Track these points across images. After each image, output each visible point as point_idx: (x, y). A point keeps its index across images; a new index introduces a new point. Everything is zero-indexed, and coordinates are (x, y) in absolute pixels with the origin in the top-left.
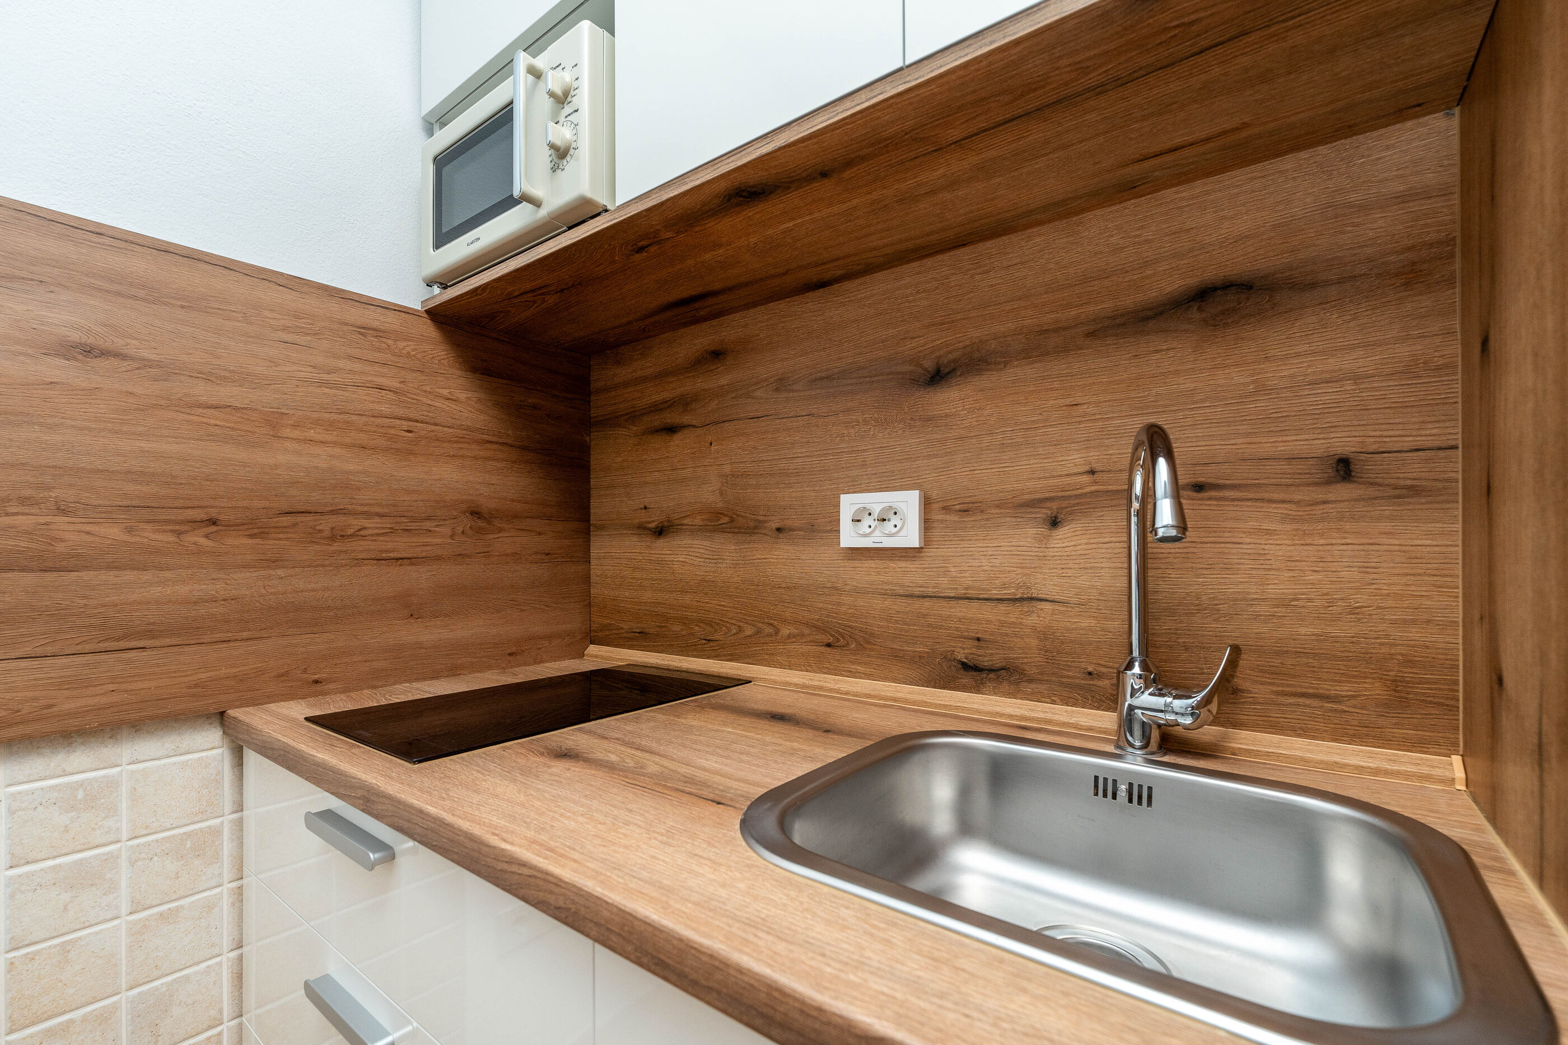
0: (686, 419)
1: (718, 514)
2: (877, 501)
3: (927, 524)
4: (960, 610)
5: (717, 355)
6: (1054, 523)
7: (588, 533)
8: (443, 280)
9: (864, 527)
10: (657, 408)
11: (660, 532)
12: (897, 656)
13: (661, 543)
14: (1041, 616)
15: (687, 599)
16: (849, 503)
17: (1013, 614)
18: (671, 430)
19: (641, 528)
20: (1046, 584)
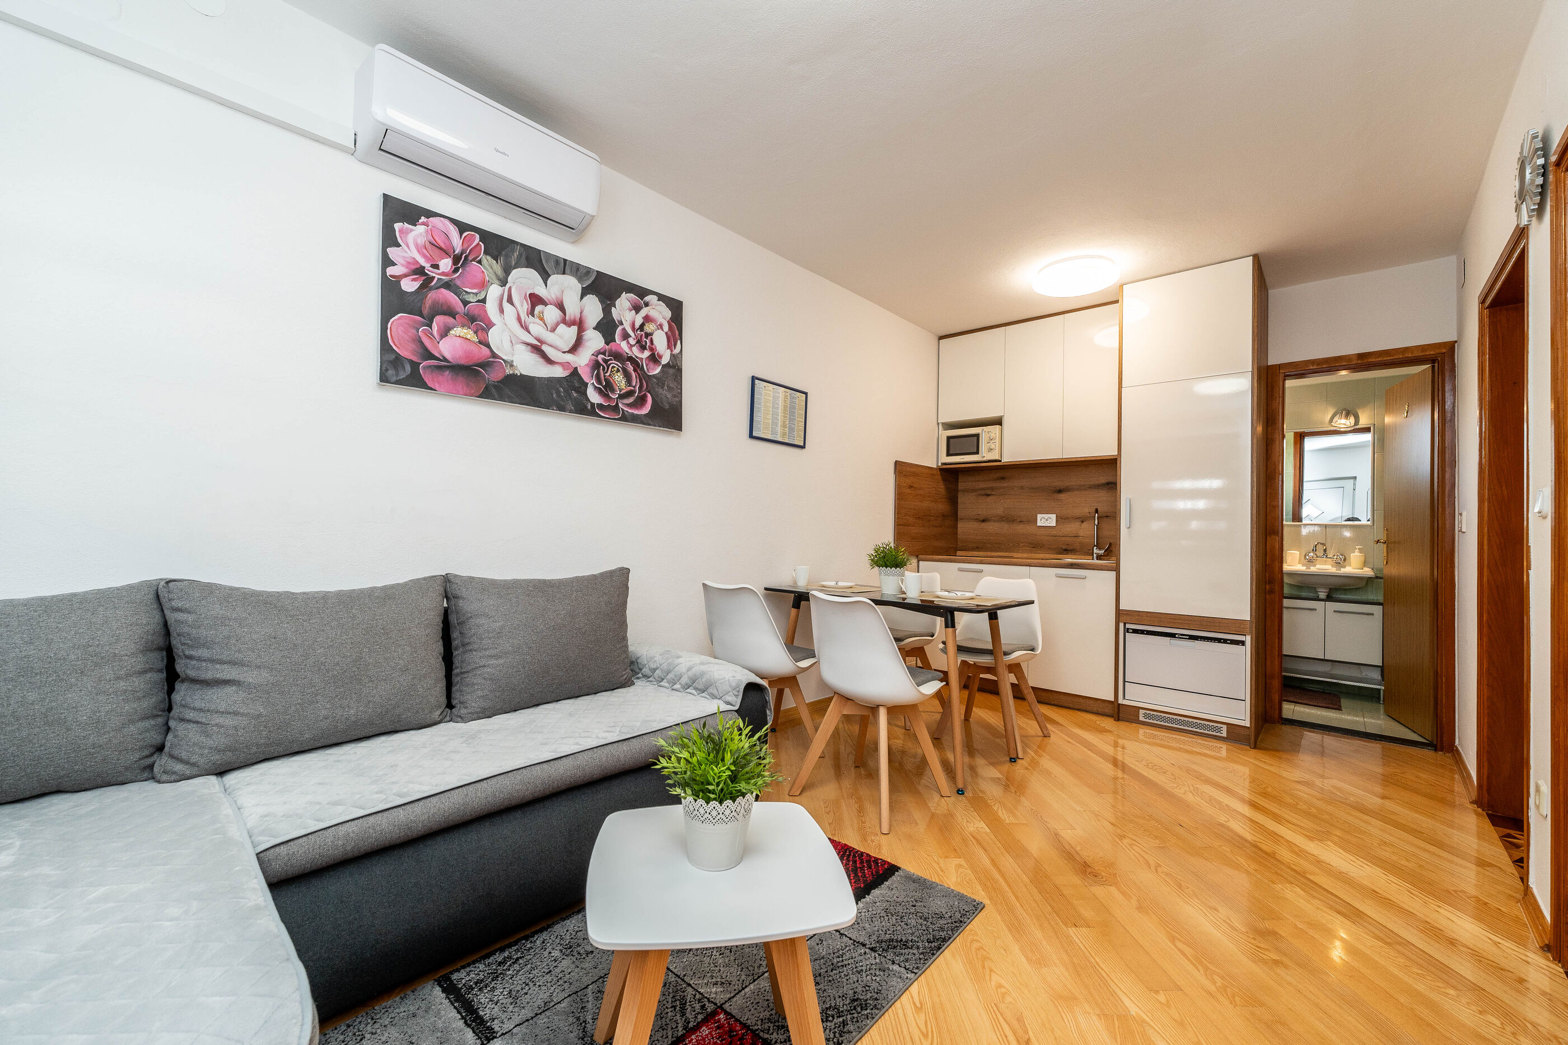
0: (993, 493)
1: (1002, 517)
2: (1046, 516)
3: (1057, 521)
4: (1064, 539)
5: (1003, 478)
6: (1083, 522)
7: (957, 520)
8: (943, 464)
9: (1042, 521)
10: (982, 489)
11: (983, 521)
12: (1050, 549)
13: (984, 523)
14: (1079, 540)
15: (992, 538)
16: (1039, 516)
17: (1074, 539)
18: (988, 495)
19: (977, 520)
20: (1081, 533)
